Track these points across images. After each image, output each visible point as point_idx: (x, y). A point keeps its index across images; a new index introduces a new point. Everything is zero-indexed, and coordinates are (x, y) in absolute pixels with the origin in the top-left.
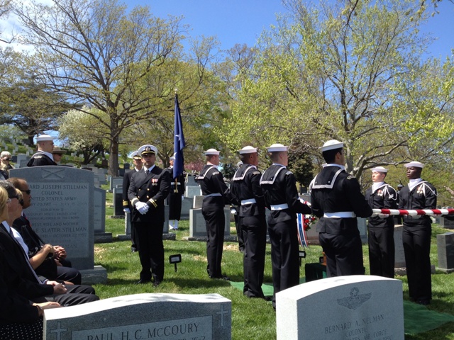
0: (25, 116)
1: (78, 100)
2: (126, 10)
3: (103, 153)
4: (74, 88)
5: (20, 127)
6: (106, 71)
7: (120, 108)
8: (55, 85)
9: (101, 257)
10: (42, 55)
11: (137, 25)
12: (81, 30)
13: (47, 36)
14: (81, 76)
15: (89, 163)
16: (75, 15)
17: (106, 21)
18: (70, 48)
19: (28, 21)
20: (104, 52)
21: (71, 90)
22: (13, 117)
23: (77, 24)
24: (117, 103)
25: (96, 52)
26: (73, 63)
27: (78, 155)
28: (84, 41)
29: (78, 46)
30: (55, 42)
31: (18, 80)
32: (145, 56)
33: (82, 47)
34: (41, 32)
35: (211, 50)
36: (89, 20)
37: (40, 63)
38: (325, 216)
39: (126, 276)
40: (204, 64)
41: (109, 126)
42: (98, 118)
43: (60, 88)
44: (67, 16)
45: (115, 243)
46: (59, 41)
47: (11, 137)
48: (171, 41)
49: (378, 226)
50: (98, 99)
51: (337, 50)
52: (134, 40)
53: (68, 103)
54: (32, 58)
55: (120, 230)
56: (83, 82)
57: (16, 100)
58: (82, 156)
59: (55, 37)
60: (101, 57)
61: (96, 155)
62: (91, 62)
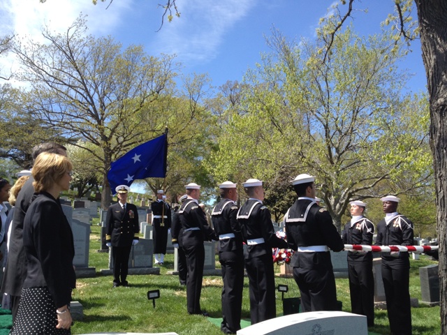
0: (21, 150)
1: (74, 135)
2: (121, 49)
3: (97, 186)
4: (69, 123)
5: (16, 161)
6: (101, 107)
7: (113, 143)
8: (50, 121)
9: (82, 292)
10: (39, 91)
11: (131, 63)
12: (76, 68)
13: (44, 73)
14: (76, 112)
15: (82, 196)
16: (71, 54)
17: (101, 59)
18: (65, 84)
19: (26, 59)
20: (100, 88)
21: (66, 125)
22: (9, 151)
23: (74, 62)
24: (111, 137)
25: (91, 89)
26: (69, 99)
27: (72, 189)
28: (80, 77)
29: (73, 83)
30: (52, 79)
31: (14, 115)
32: (139, 93)
33: (77, 84)
34: (39, 70)
35: (203, 87)
36: (85, 59)
37: (36, 99)
38: (299, 250)
39: (103, 312)
40: (196, 100)
41: (102, 160)
42: (91, 151)
43: (55, 123)
44: (64, 54)
45: (98, 279)
46: (55, 78)
47: (7, 171)
48: (164, 78)
49: (358, 260)
50: (91, 133)
51: (319, 87)
52: (128, 77)
53: (64, 137)
54: (29, 94)
55: (105, 265)
56: (77, 117)
57: (12, 135)
58: (76, 190)
59: (51, 74)
60: (96, 93)
61: (90, 188)
62: (86, 99)
